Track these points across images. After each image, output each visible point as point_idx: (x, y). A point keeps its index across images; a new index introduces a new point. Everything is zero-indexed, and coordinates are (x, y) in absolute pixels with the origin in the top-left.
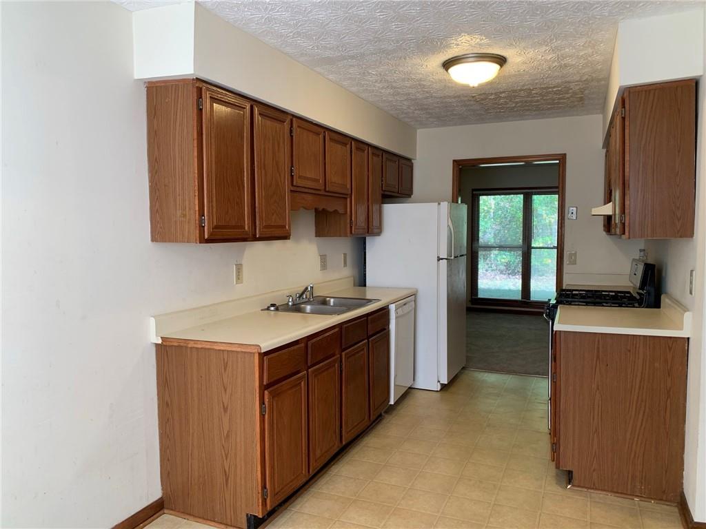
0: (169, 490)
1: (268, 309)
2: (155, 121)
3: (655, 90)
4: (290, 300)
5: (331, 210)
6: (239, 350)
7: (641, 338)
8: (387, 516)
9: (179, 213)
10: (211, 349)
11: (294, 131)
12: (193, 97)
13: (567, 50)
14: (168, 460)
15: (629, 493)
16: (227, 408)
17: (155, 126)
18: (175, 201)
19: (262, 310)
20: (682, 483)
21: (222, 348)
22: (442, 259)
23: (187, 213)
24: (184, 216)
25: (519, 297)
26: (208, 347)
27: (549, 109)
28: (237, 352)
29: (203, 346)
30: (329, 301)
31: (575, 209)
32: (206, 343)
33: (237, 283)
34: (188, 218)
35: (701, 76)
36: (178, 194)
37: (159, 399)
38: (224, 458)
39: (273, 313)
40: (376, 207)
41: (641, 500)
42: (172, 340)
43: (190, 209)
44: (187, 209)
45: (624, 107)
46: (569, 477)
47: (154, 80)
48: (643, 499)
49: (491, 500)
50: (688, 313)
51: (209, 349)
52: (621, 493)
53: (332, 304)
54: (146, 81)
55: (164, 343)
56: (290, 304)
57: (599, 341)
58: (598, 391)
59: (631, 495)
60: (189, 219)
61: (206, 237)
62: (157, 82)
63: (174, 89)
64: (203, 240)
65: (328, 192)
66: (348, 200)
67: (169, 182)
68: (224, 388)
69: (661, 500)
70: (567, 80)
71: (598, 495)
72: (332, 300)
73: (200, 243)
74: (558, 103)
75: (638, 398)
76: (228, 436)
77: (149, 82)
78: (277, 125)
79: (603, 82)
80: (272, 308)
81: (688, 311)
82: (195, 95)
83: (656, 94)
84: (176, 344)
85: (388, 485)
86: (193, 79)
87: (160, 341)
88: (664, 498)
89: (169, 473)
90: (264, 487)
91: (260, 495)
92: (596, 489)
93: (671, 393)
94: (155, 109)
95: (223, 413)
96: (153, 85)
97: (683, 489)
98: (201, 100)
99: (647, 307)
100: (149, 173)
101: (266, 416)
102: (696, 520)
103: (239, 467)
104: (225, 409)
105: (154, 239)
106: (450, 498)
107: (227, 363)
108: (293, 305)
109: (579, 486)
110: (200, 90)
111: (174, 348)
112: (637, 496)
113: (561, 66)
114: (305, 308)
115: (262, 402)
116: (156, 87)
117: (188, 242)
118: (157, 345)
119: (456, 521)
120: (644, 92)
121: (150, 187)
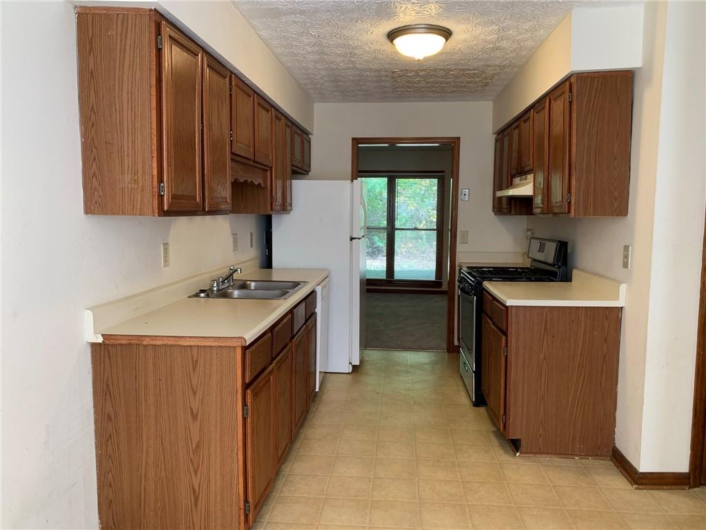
0: (111, 522)
1: (197, 295)
2: (91, 59)
3: (599, 77)
4: (215, 285)
5: (256, 183)
6: (216, 344)
7: (581, 309)
8: (368, 511)
9: (127, 178)
10: (176, 345)
11: (233, 89)
12: (150, 33)
13: (510, 32)
14: (111, 486)
15: (570, 453)
16: (197, 415)
17: (92, 66)
18: (122, 162)
19: (189, 297)
20: (614, 439)
21: (192, 344)
22: (354, 238)
23: (140, 177)
24: (136, 182)
25: (383, 276)
26: (172, 343)
27: (453, 92)
28: (211, 347)
29: (165, 342)
30: (250, 285)
31: (467, 191)
32: (169, 339)
33: (164, 266)
34: (141, 184)
35: (639, 68)
36: (126, 155)
37: (95, 413)
38: (193, 473)
39: (202, 300)
40: (288, 182)
41: (581, 459)
42: (119, 337)
43: (143, 173)
44: (140, 172)
45: (571, 92)
46: (515, 445)
47: (89, 5)
48: (582, 457)
49: (457, 478)
50: (622, 285)
51: (171, 346)
52: (563, 454)
53: (253, 288)
54: (78, 5)
55: (107, 342)
56: (215, 289)
57: (546, 314)
58: (545, 362)
59: (571, 455)
60: (143, 186)
61: (166, 208)
62: (94, 8)
63: (120, 21)
64: (163, 213)
65: (256, 162)
66: (269, 173)
67: (112, 139)
68: (193, 390)
69: (597, 456)
70: (489, 63)
71: (545, 459)
72: (253, 284)
73: (159, 216)
74: (465, 87)
75: (579, 364)
76: (198, 446)
77: (81, 7)
78: (221, 80)
79: (516, 69)
80: (202, 295)
81: (622, 283)
82: (153, 30)
83: (600, 82)
84: (124, 342)
85: (351, 477)
86: (151, 10)
87: (100, 340)
88: (599, 454)
89: (111, 502)
90: (246, 501)
91: (242, 511)
92: (542, 453)
93: (607, 358)
94: (91, 43)
95: (191, 420)
96: (87, 12)
97: (615, 443)
98: (160, 37)
99: (560, 281)
100: (81, 125)
101: (249, 420)
102: (641, 470)
103: (213, 481)
104: (194, 417)
105: (88, 210)
106: (418, 482)
107: (197, 361)
108: (218, 290)
109: (527, 453)
110: (158, 26)
111: (119, 348)
112: (577, 455)
113: (493, 49)
114: (232, 293)
115: (244, 404)
116: (93, 14)
117: (140, 215)
118: (94, 346)
119: (437, 505)
120: (589, 79)
121: (82, 143)
